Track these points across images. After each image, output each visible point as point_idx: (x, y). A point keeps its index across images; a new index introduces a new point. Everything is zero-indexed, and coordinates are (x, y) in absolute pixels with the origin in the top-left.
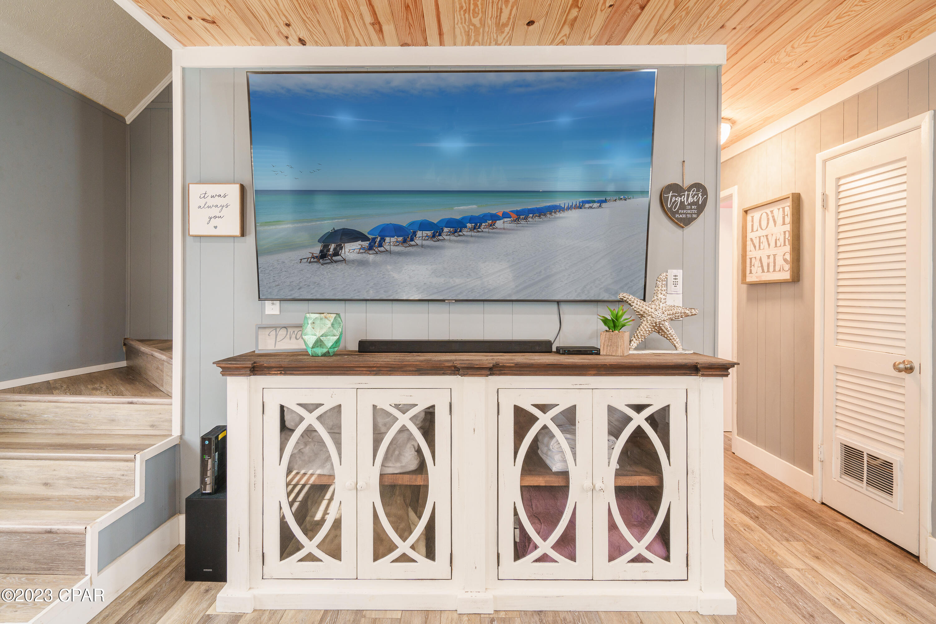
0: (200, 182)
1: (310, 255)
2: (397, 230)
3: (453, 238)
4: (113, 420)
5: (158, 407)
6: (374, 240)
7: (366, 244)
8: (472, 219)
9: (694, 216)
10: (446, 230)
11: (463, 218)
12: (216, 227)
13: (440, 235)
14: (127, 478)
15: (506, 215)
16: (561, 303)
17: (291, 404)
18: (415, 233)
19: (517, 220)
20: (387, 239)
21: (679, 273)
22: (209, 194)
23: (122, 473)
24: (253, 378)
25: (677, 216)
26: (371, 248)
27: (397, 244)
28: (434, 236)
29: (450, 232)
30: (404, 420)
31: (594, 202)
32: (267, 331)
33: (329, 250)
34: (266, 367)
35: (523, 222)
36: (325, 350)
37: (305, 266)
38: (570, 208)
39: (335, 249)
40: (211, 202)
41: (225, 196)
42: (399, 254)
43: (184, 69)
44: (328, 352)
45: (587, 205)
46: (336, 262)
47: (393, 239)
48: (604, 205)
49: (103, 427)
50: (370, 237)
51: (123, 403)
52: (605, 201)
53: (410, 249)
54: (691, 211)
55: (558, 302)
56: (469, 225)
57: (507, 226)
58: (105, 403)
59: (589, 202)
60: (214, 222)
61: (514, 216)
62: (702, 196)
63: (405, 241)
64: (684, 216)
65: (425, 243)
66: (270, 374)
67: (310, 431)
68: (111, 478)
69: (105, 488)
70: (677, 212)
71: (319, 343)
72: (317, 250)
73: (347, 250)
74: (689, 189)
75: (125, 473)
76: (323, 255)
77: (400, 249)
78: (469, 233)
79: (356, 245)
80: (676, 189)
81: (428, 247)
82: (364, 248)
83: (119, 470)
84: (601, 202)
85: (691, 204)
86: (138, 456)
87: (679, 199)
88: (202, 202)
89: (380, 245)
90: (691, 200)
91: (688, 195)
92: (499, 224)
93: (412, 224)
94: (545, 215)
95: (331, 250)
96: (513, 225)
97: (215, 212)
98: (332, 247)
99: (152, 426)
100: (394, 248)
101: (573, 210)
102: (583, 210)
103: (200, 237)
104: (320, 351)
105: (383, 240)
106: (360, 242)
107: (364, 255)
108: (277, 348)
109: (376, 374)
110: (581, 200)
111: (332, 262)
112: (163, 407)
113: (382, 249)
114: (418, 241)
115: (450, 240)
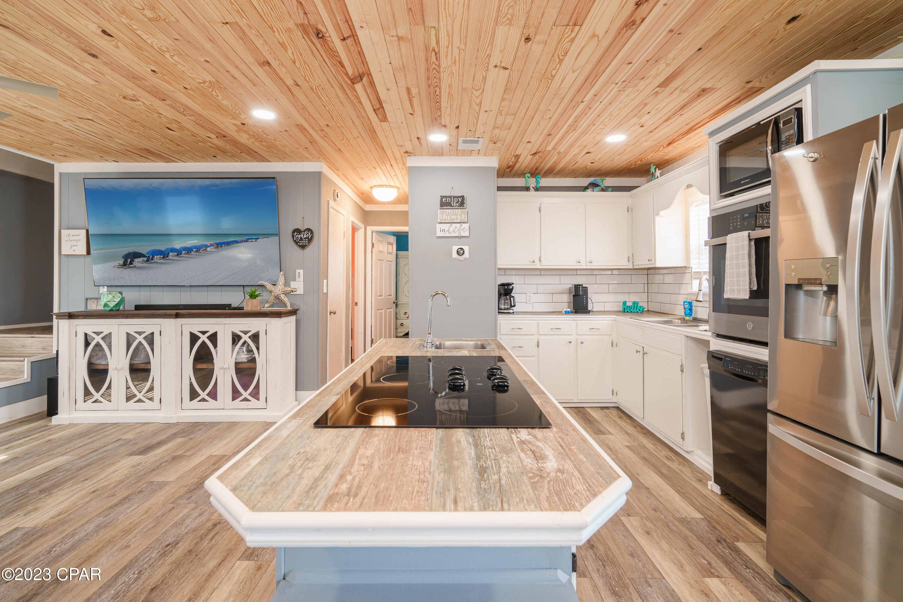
0: (68, 229)
1: (118, 264)
2: (160, 252)
3: (187, 256)
4: (24, 346)
5: (46, 339)
6: (149, 257)
7: (145, 259)
8: (195, 247)
9: (307, 244)
10: (183, 252)
11: (191, 247)
12: (74, 251)
13: (181, 254)
14: (21, 369)
15: (211, 245)
16: (245, 287)
17: (89, 333)
18: (168, 254)
19: (217, 247)
20: (155, 257)
21: (301, 271)
22: (71, 234)
23: (18, 367)
24: (72, 320)
25: (298, 244)
26: (148, 261)
27: (160, 259)
28: (178, 255)
29: (185, 253)
30: (140, 339)
31: (253, 239)
32: (93, 301)
33: (127, 262)
34: (76, 315)
35: (220, 248)
36: (110, 308)
37: (116, 269)
38: (241, 242)
39: (130, 261)
40: (72, 238)
41: (79, 235)
42: (162, 263)
43: (60, 173)
44: (112, 309)
45: (250, 240)
46: (131, 267)
47: (158, 257)
48: (258, 240)
49: (19, 350)
50: (147, 255)
51: (29, 337)
52: (258, 238)
53: (167, 261)
54: (305, 242)
55: (244, 286)
56: (194, 250)
57: (212, 250)
58: (20, 337)
59: (250, 239)
60: (73, 248)
61: (216, 246)
62: (311, 234)
63: (164, 257)
64: (302, 244)
65: (173, 258)
66: (78, 319)
67: (98, 345)
68: (13, 369)
69: (10, 374)
70: (299, 242)
71: (106, 305)
72: (121, 262)
73: (136, 262)
74: (304, 231)
75: (20, 367)
76: (125, 264)
77: (162, 261)
78: (195, 254)
79: (141, 259)
80: (297, 231)
81: (176, 260)
82: (144, 261)
83: (17, 366)
84: (256, 239)
85: (305, 238)
86: (26, 359)
87: (299, 236)
88: (67, 238)
89: (152, 259)
90: (305, 236)
91: (304, 234)
92: (209, 249)
93: (167, 249)
94: (230, 245)
95: (129, 262)
96: (215, 250)
97: (74, 243)
98: (129, 260)
99: (43, 348)
100: (159, 261)
101: (244, 243)
102: (248, 242)
103: (68, 255)
104: (107, 309)
105: (153, 257)
106: (142, 258)
107: (145, 264)
108: (98, 308)
109: (126, 318)
110: (247, 238)
111: (129, 267)
112: (49, 339)
113: (153, 261)
114: (170, 257)
115: (186, 257)
